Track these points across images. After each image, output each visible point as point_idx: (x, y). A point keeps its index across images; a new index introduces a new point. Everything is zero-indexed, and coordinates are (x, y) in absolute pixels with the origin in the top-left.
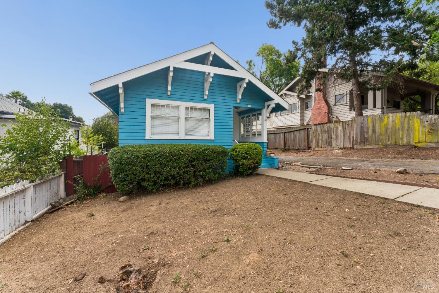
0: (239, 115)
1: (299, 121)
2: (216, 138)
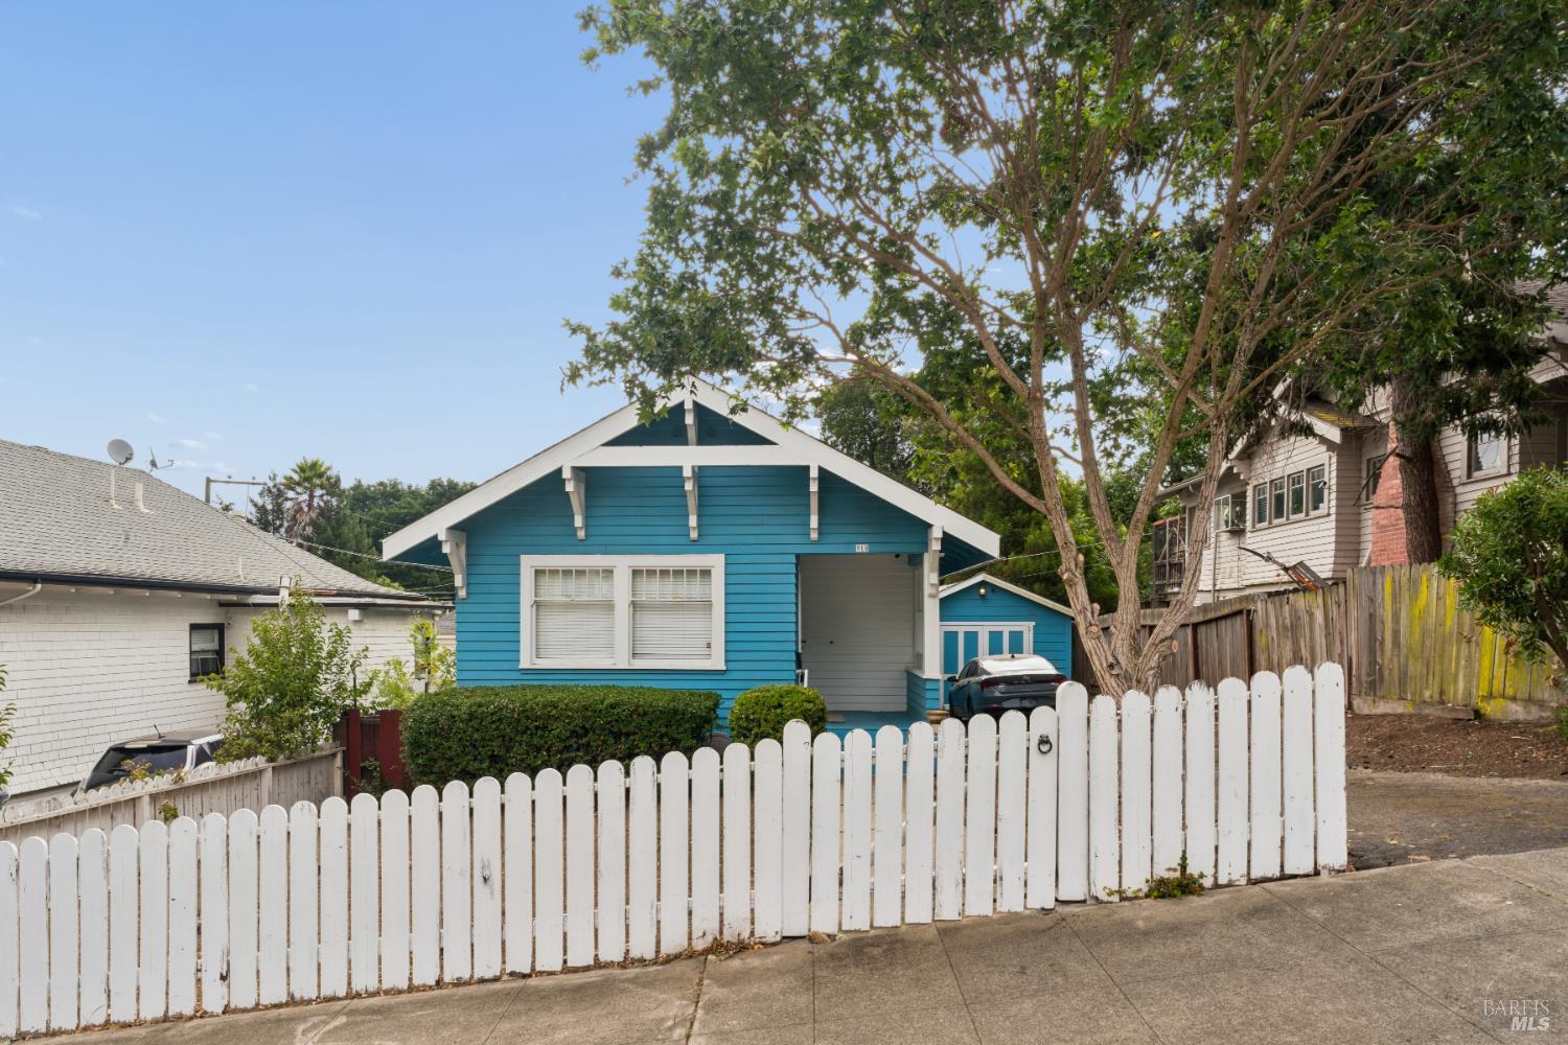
0: (909, 564)
1: (1332, 560)
2: (733, 666)
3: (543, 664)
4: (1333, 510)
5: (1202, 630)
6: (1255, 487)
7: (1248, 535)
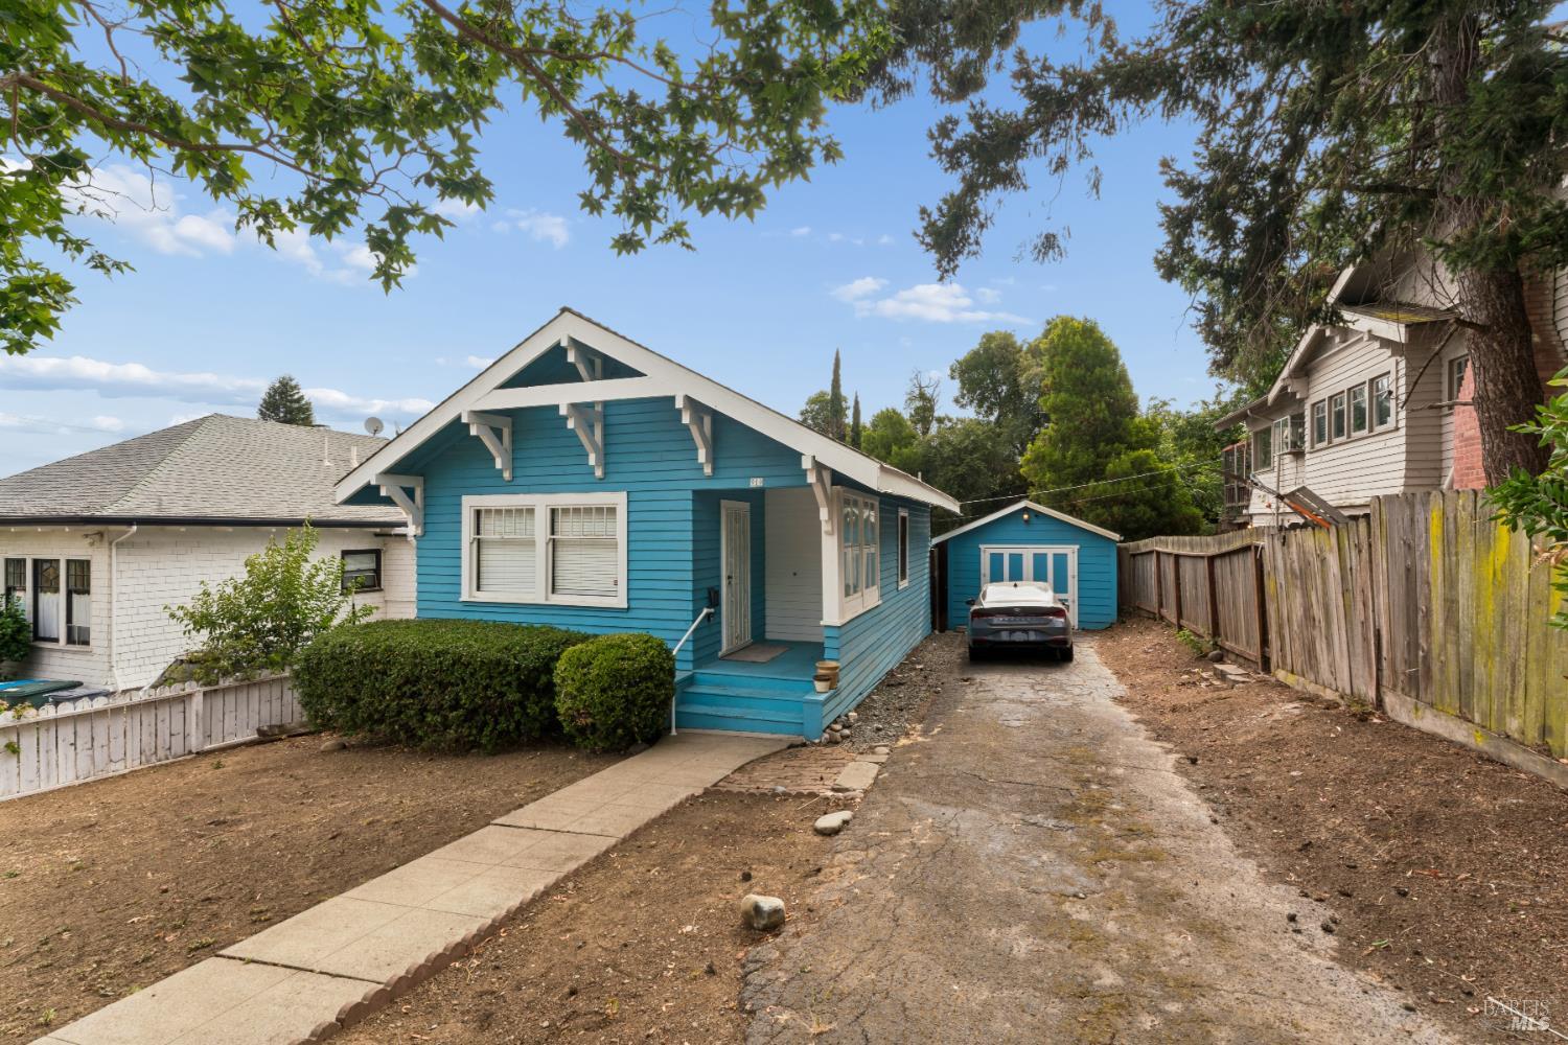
1: (1402, 481)
2: (634, 604)
3: (481, 597)
4: (1402, 423)
5: (1218, 563)
6: (1313, 405)
7: (1307, 456)
